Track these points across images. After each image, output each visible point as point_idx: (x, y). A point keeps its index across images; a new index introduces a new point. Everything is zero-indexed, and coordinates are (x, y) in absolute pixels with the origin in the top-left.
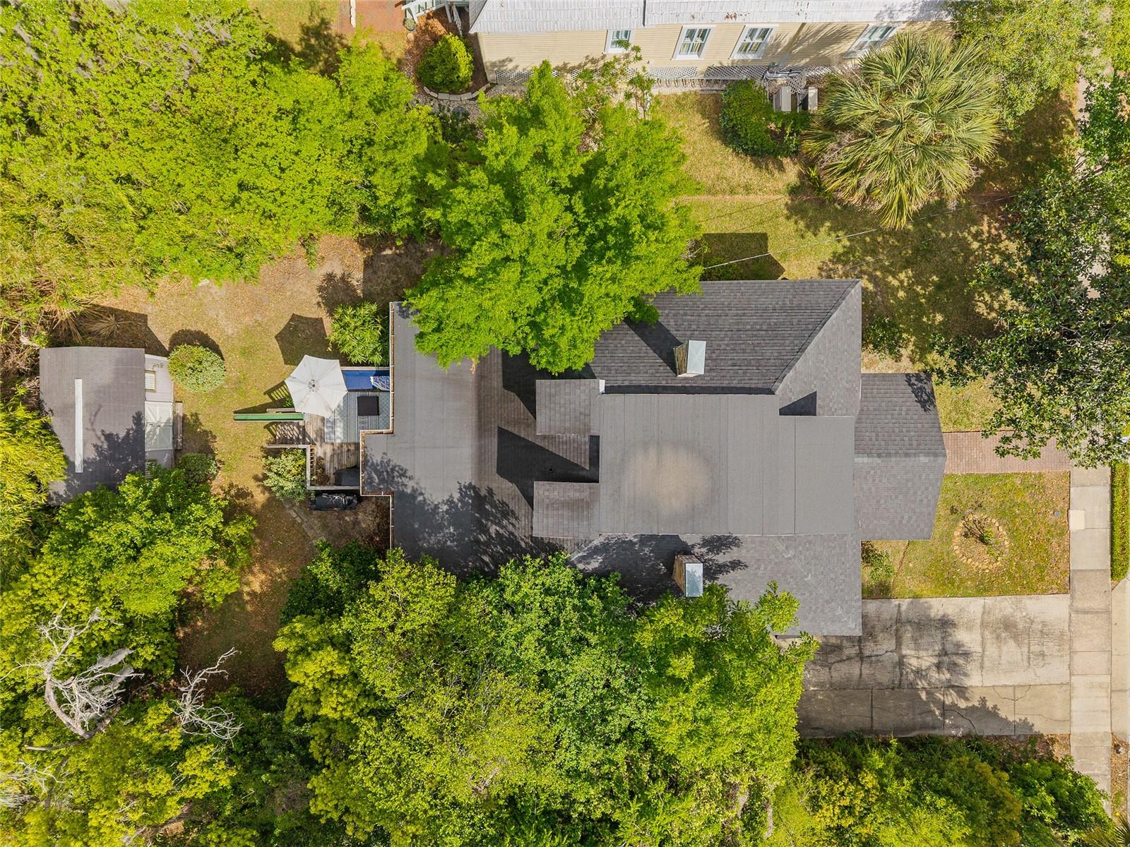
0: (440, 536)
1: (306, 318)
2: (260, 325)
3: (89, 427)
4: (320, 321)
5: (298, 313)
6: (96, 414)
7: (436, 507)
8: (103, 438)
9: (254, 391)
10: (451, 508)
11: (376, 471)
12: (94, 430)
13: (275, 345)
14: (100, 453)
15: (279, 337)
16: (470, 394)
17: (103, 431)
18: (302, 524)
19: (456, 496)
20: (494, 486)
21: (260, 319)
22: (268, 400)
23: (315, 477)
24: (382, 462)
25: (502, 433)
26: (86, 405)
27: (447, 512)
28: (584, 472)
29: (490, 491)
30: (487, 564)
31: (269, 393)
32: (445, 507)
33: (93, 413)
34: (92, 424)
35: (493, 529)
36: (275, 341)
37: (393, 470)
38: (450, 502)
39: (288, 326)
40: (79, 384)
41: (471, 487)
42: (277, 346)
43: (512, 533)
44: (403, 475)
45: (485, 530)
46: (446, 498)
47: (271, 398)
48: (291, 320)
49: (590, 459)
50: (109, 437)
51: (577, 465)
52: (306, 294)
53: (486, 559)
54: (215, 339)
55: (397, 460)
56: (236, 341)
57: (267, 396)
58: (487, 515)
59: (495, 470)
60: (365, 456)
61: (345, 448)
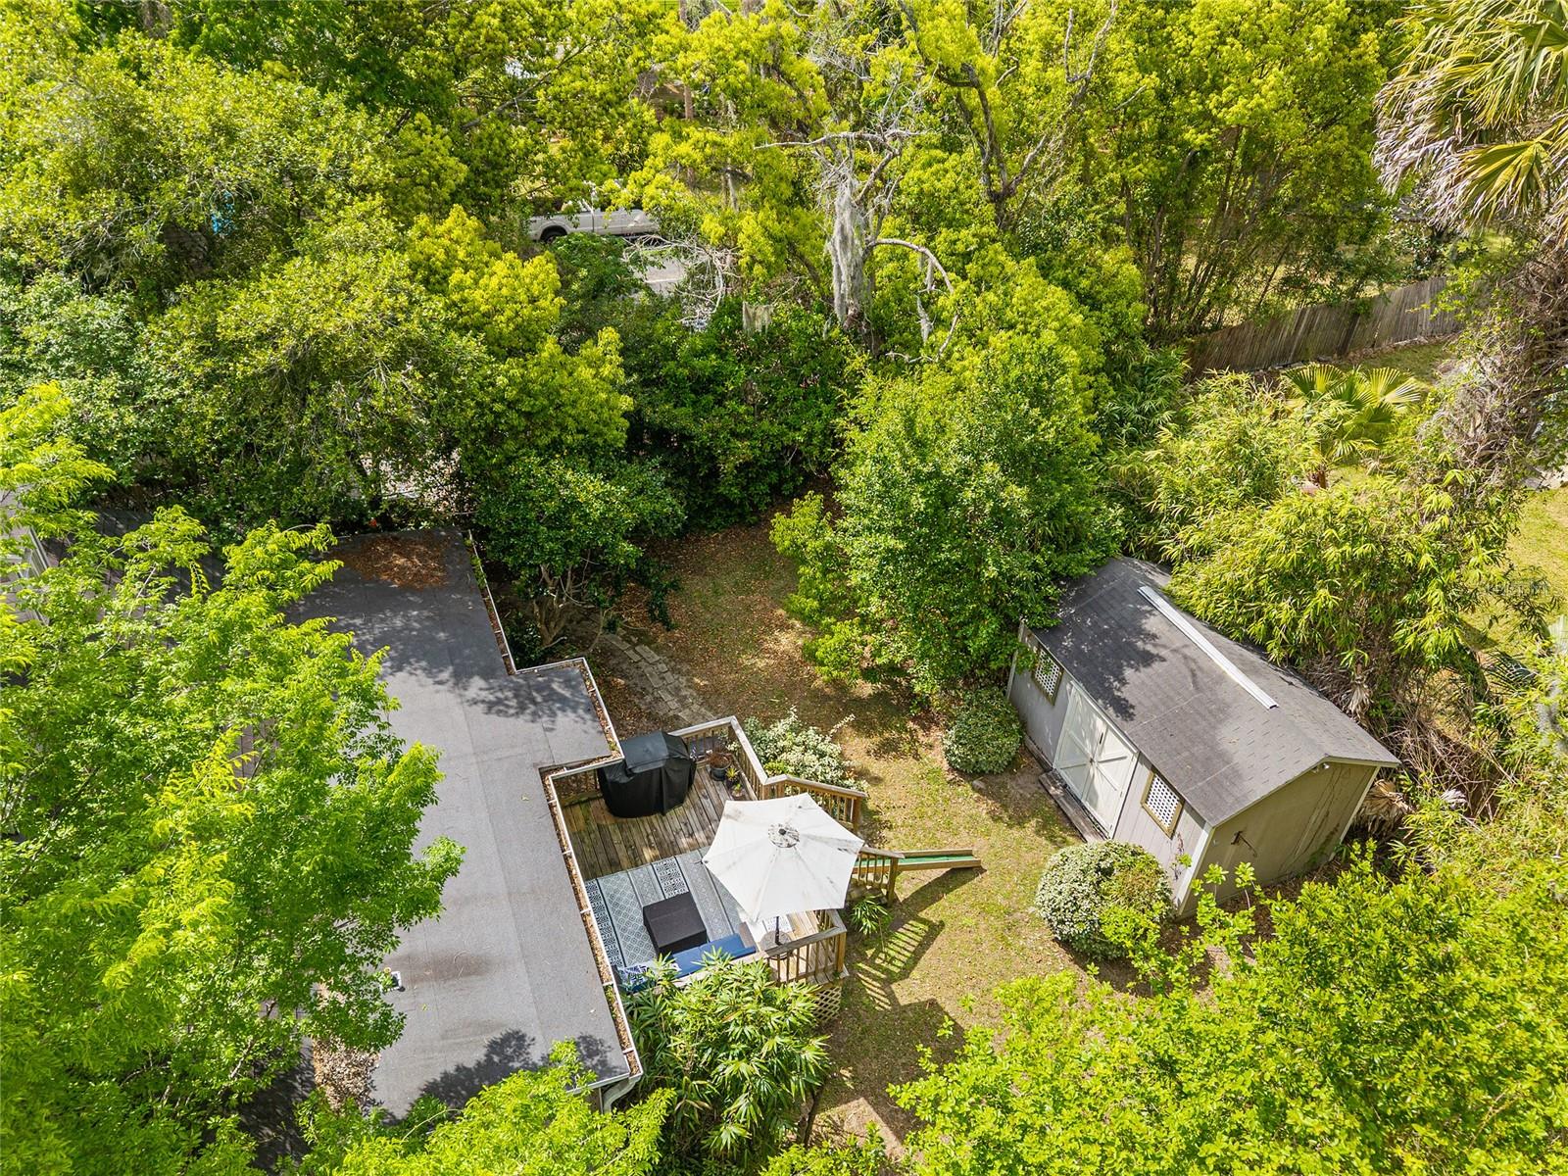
3: (1186, 651)
6: (1194, 675)
8: (1154, 651)
11: (562, 699)
12: (1175, 651)
14: (1140, 632)
17: (1164, 660)
22: (930, 913)
23: (731, 747)
24: (553, 714)
26: (1222, 678)
31: (934, 930)
33: (1198, 672)
34: (1185, 657)
40: (1268, 702)
47: (924, 921)
50: (1147, 659)
57: (934, 921)
60: (597, 717)
61: (700, 836)
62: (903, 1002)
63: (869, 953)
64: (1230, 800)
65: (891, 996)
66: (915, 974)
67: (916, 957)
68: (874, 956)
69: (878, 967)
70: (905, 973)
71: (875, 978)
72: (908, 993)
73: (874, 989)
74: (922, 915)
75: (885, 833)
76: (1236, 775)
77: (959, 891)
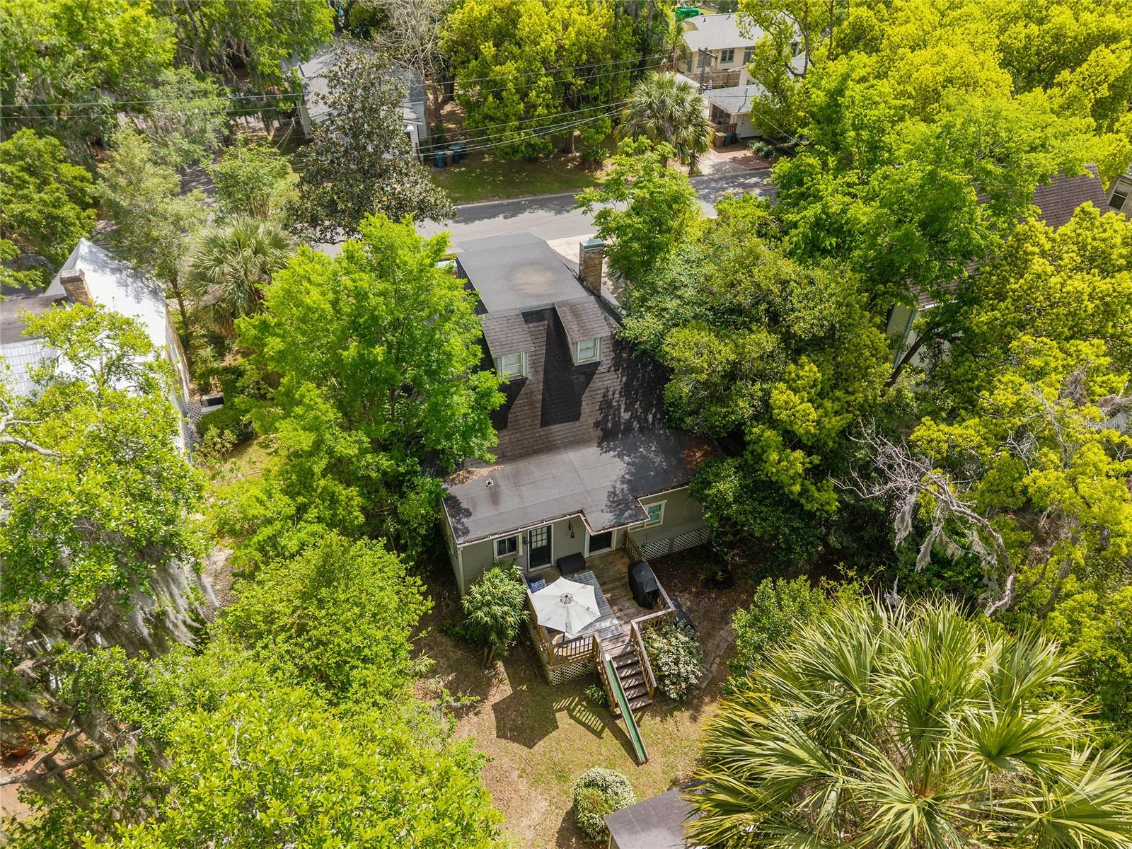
0: (652, 455)
1: (498, 722)
2: (524, 771)
4: (496, 707)
5: (494, 732)
7: (628, 464)
9: (603, 750)
10: (623, 455)
13: (541, 746)
15: (530, 744)
16: (522, 465)
18: (719, 656)
19: (612, 453)
20: (591, 421)
21: (516, 773)
22: (607, 733)
25: (545, 422)
27: (629, 456)
28: (551, 325)
29: (597, 424)
30: (654, 416)
31: (599, 734)
32: (626, 458)
35: (626, 416)
36: (536, 747)
37: (613, 502)
38: (620, 456)
39: (513, 739)
41: (599, 445)
42: (541, 743)
43: (620, 393)
44: (614, 493)
45: (629, 422)
46: (617, 459)
47: (603, 730)
48: (506, 738)
49: (539, 321)
51: (548, 334)
52: (470, 731)
53: (650, 417)
54: (561, 820)
55: (603, 500)
56: (553, 793)
57: (604, 735)
58: (616, 424)
59: (577, 423)
62: (558, 715)
63: (584, 703)
64: (617, 827)
65: (561, 710)
66: (572, 721)
67: (580, 723)
68: (582, 705)
69: (576, 705)
70: (572, 717)
71: (570, 704)
72: (562, 718)
73: (565, 703)
74: (606, 729)
75: (658, 719)
76: (633, 831)
77: (623, 751)
